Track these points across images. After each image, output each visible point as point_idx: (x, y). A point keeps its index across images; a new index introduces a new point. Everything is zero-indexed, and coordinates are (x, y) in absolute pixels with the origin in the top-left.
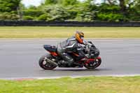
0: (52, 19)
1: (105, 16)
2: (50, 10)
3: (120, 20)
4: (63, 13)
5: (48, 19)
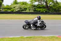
1: (39, 10)
2: (15, 7)
3: (45, 11)
4: (21, 8)
5: (14, 11)
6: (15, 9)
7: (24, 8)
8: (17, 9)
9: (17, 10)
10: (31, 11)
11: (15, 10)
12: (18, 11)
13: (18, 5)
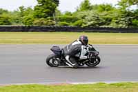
0: (87, 25)
2: (85, 16)
4: (98, 19)
6: (84, 21)
7: (104, 18)
8: (89, 21)
9: (89, 23)
10: (120, 25)
11: (85, 24)
12: (92, 25)
13: (92, 11)
